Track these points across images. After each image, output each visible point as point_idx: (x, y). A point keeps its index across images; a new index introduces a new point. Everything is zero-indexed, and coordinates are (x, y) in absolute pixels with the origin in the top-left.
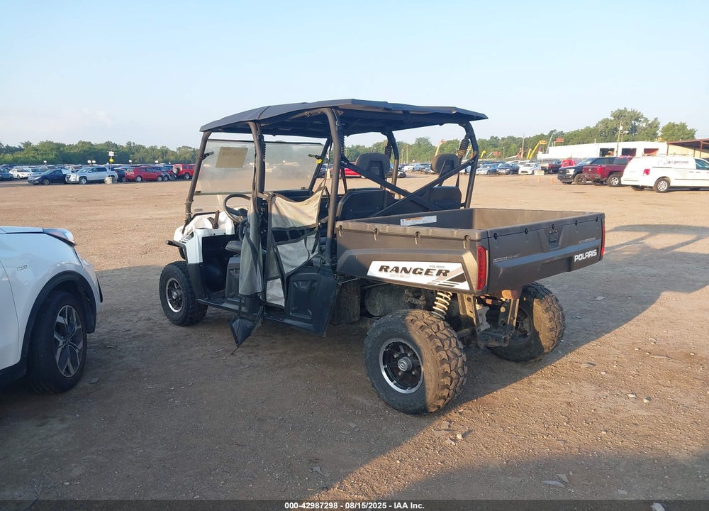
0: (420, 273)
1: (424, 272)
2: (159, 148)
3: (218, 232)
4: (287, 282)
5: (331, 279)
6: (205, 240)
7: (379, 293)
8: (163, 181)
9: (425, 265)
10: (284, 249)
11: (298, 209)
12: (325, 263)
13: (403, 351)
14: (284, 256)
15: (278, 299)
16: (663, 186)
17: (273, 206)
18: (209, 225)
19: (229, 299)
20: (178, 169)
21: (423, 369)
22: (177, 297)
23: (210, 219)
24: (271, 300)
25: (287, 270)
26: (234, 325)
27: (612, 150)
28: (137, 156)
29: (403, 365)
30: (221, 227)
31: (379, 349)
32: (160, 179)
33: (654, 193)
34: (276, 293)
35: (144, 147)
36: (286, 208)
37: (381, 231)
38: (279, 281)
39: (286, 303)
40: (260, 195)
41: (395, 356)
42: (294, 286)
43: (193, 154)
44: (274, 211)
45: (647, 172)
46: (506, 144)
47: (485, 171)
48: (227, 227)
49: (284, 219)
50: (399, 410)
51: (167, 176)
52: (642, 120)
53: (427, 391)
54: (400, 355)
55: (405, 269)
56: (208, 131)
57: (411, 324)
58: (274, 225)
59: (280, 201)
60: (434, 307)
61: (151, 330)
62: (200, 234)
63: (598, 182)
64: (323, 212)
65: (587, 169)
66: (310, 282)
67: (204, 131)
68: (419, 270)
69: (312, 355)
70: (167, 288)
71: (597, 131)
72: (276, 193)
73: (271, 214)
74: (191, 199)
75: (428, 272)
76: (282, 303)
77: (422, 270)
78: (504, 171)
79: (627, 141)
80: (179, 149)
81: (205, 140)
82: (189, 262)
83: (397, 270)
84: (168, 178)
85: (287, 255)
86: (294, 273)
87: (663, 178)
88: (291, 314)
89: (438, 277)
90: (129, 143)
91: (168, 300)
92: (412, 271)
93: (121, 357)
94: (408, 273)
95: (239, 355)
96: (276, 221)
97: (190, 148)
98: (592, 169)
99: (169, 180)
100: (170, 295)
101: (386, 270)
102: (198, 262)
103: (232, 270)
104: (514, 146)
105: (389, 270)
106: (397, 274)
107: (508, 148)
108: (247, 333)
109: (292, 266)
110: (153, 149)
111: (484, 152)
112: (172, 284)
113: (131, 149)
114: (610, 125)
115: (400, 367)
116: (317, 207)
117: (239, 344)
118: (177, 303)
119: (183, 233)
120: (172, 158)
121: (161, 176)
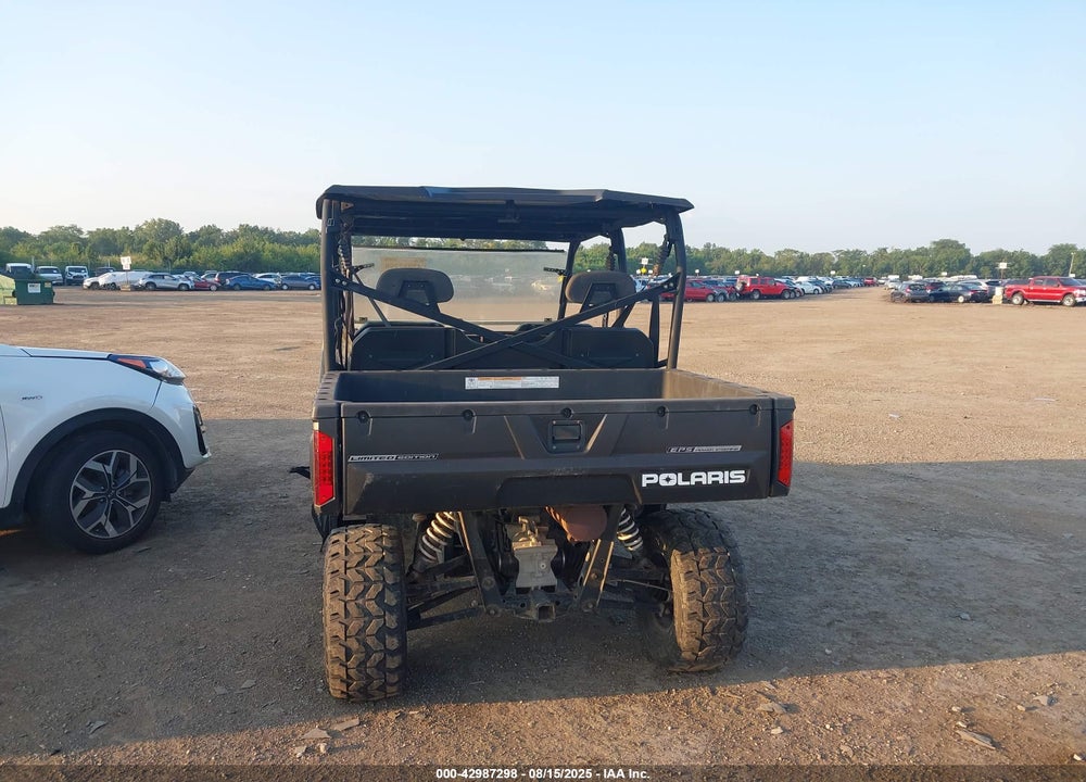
2: (749, 252)
8: (714, 301)
20: (744, 284)
28: (716, 263)
32: (711, 298)
35: (727, 251)
43: (799, 261)
51: (723, 294)
80: (779, 253)
84: (725, 297)
90: (708, 246)
97: (796, 252)
99: (725, 300)
110: (740, 253)
113: (708, 254)
120: (767, 267)
121: (714, 295)
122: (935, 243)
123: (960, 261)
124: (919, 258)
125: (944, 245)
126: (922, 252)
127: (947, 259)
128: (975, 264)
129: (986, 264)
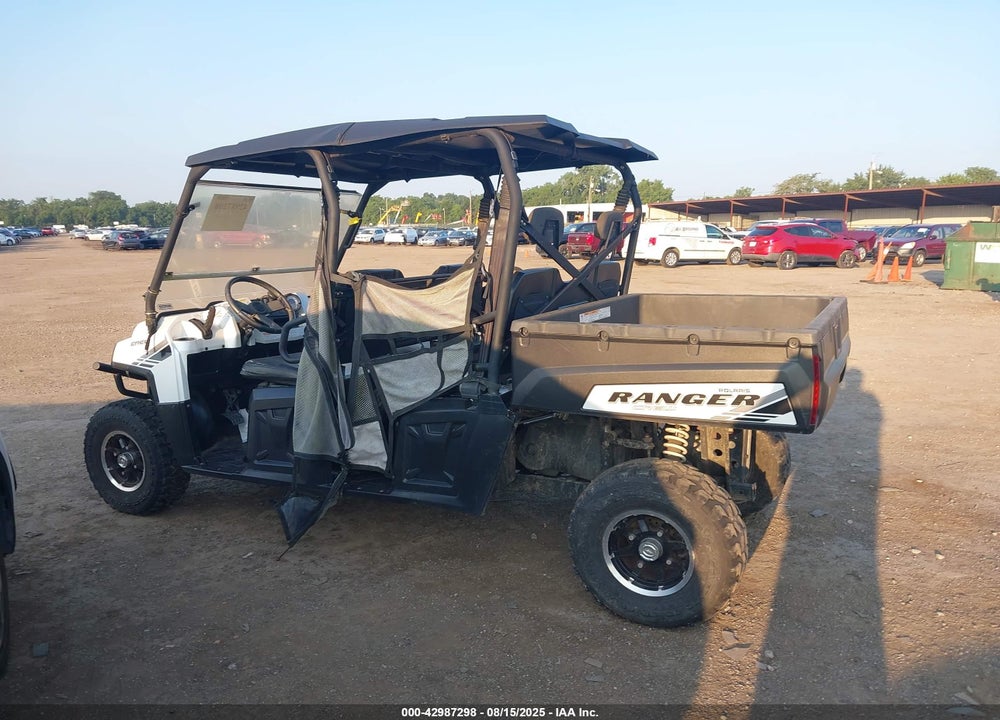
0: (698, 402)
1: (706, 400)
3: (212, 345)
4: (393, 427)
5: (502, 418)
6: (193, 360)
7: (544, 434)
9: (710, 390)
10: (386, 371)
11: (414, 303)
12: (487, 391)
13: (645, 529)
14: (388, 383)
15: (371, 456)
16: (672, 260)
17: (365, 297)
18: (196, 333)
19: (256, 462)
21: (693, 555)
22: (130, 465)
23: (195, 321)
24: (356, 459)
25: (395, 406)
26: (284, 509)
27: (582, 214)
29: (649, 551)
30: (217, 335)
31: (603, 529)
33: (662, 268)
34: (369, 447)
36: (391, 300)
37: (612, 335)
38: (376, 425)
39: (391, 462)
40: (336, 279)
41: (631, 538)
42: (412, 434)
44: (366, 306)
45: (653, 241)
46: (447, 204)
47: (431, 241)
48: (228, 335)
49: (385, 318)
50: (646, 625)
52: (612, 175)
53: (706, 589)
54: (638, 535)
55: (666, 398)
56: (201, 165)
57: (671, 485)
58: (367, 329)
59: (373, 287)
60: (665, 452)
61: (85, 529)
62: (181, 350)
63: (587, 255)
64: (478, 304)
65: (573, 239)
66: (448, 425)
67: (192, 166)
68: (698, 398)
69: (419, 544)
70: (104, 449)
71: (560, 189)
72: (368, 274)
73: (361, 312)
74: (156, 286)
75: (714, 400)
76: (380, 462)
77: (703, 396)
78: (456, 241)
79: (596, 202)
81: (194, 181)
82: (161, 401)
83: (648, 398)
85: (393, 380)
86: (412, 411)
87: (671, 250)
88: (405, 481)
89: (735, 407)
91: (107, 470)
92: (681, 398)
93: (63, 592)
94: (673, 402)
95: (292, 559)
96: (372, 324)
98: (580, 238)
100: (112, 461)
101: (624, 399)
102: (183, 399)
103: (264, 411)
104: (456, 207)
105: (630, 399)
106: (648, 404)
107: (450, 209)
108: (307, 520)
109: (406, 400)
111: (419, 214)
112: (114, 443)
114: (575, 181)
115: (645, 555)
116: (465, 297)
117: (292, 540)
118: (129, 476)
119: (147, 348)
122: (93, 194)
123: (120, 212)
124: (81, 208)
125: (102, 196)
126: (81, 202)
127: (108, 209)
128: (134, 214)
129: (143, 214)
